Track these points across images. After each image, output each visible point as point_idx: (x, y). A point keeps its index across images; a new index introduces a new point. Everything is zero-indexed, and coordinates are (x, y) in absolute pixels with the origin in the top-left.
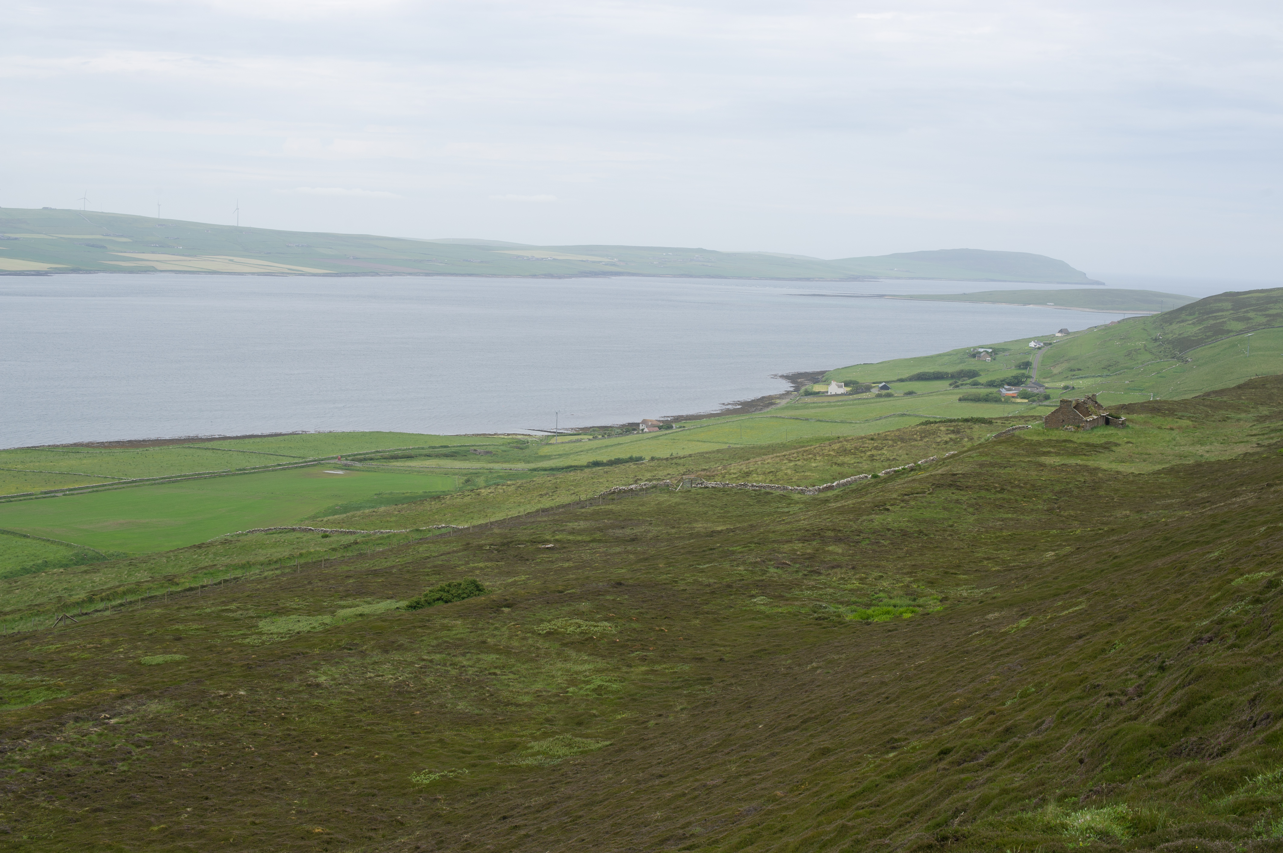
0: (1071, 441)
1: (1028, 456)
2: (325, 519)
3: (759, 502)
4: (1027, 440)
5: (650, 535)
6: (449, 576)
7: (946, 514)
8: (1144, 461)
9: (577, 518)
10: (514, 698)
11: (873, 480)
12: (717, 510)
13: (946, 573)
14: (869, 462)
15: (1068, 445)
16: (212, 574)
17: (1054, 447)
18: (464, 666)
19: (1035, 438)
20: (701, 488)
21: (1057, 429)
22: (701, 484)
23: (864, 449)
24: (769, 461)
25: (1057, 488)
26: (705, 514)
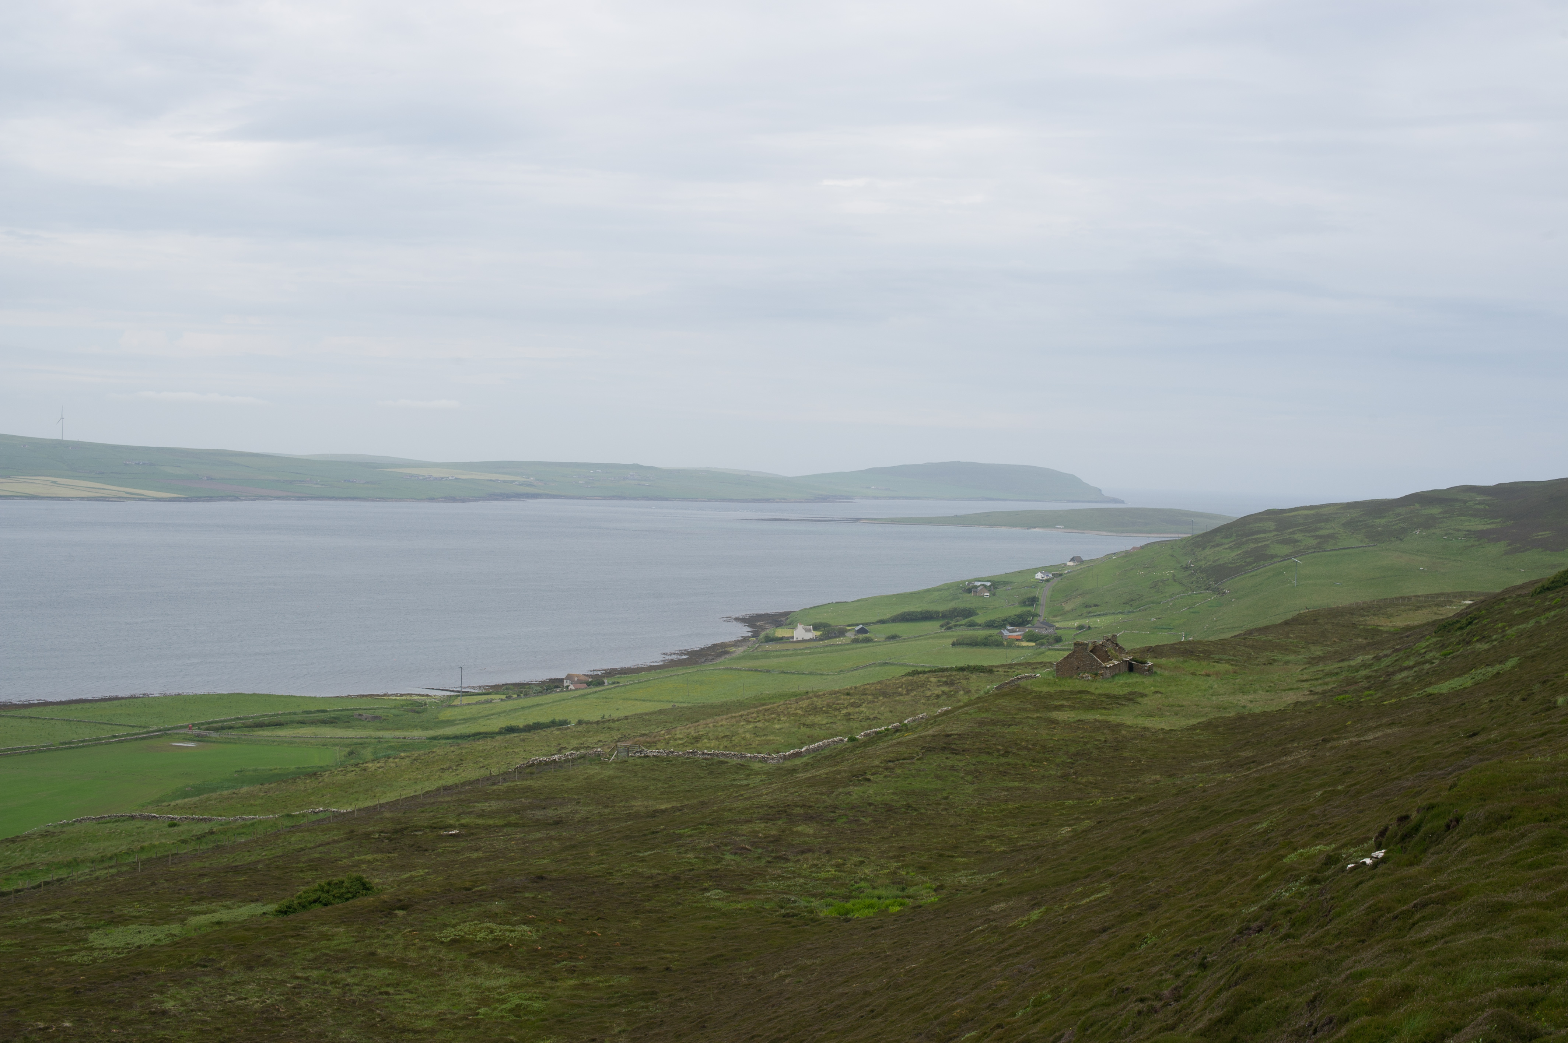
0: (1088, 692)
1: (1037, 711)
2: (173, 804)
3: (711, 773)
4: (1036, 692)
5: (578, 817)
6: (329, 872)
7: (939, 784)
8: (1176, 714)
9: (487, 797)
10: (411, 1023)
11: (850, 744)
12: (660, 784)
13: (941, 855)
14: (844, 722)
15: (1085, 697)
16: (29, 874)
17: (1067, 699)
18: (348, 985)
19: (1045, 689)
20: (640, 757)
21: (1071, 677)
22: (640, 752)
23: (838, 707)
24: (724, 722)
25: (1072, 750)
26: (645, 789)
